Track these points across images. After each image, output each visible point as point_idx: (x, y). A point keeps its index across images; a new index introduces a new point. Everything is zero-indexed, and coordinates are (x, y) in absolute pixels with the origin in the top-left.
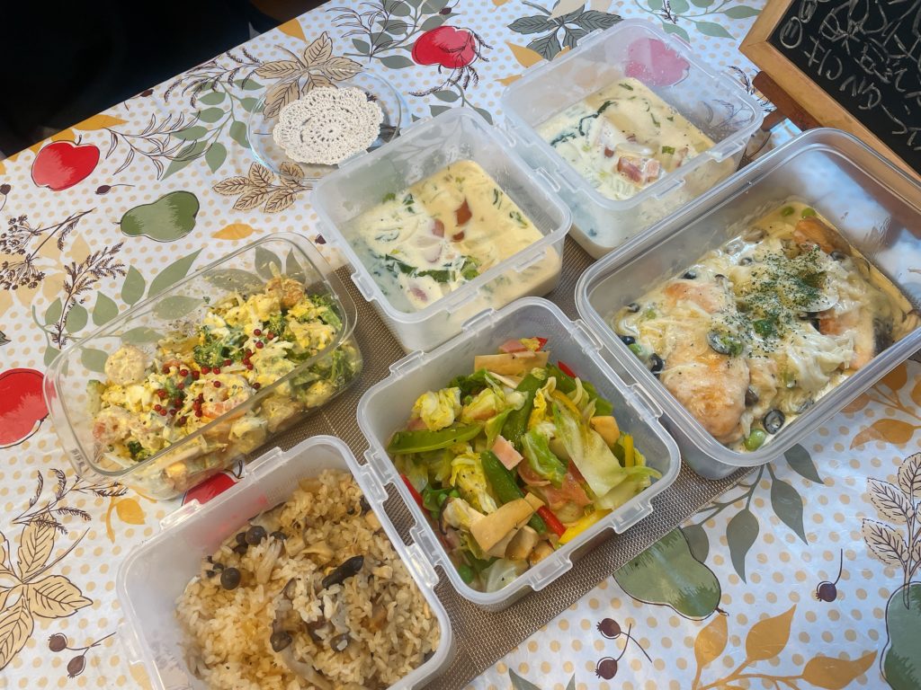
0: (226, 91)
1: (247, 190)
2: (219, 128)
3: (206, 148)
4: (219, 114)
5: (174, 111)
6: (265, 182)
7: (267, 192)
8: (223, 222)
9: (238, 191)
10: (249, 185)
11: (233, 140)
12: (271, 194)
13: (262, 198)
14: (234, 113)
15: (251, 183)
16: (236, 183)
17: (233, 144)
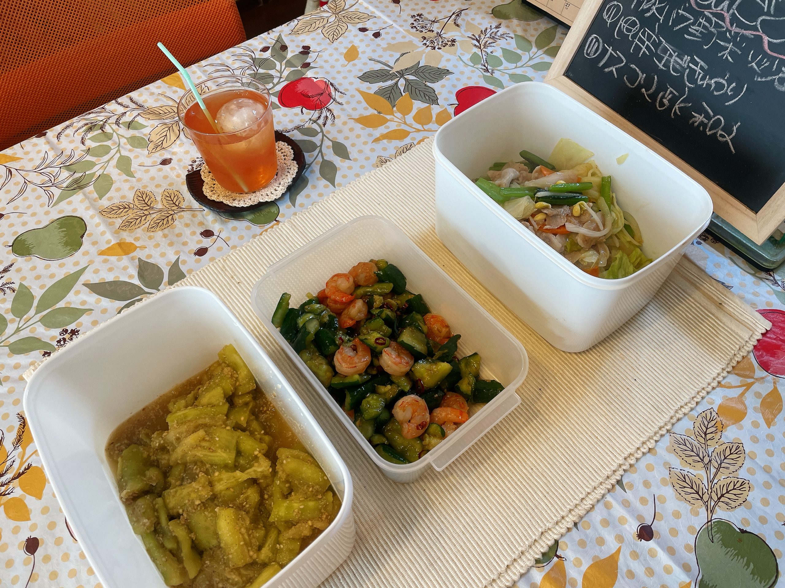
0: (114, 131)
1: (131, 214)
2: (106, 162)
3: (94, 179)
4: (107, 150)
5: (65, 149)
6: (148, 206)
7: (150, 214)
8: (108, 242)
9: (122, 214)
10: (133, 209)
11: (119, 171)
12: (153, 216)
13: (145, 219)
14: (120, 149)
15: (135, 207)
16: (121, 207)
17: (119, 174)
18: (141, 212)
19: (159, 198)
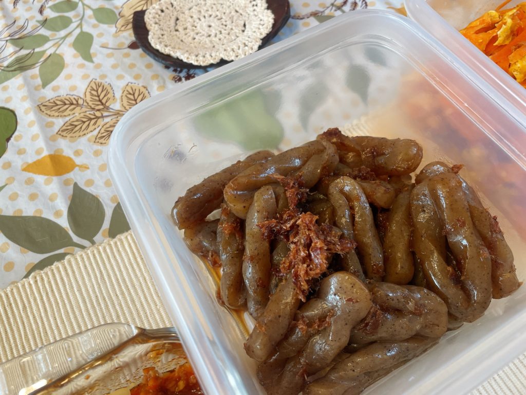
0: (81, 0)
1: (78, 113)
2: (62, 38)
3: (42, 59)
4: (66, 22)
5: (19, 18)
6: (102, 104)
7: (102, 117)
8: (38, 152)
9: (65, 113)
10: (81, 106)
11: (74, 52)
12: (107, 120)
13: (95, 124)
14: (83, 23)
15: (85, 104)
16: (67, 102)
17: (75, 56)
18: (92, 113)
19: (118, 95)
